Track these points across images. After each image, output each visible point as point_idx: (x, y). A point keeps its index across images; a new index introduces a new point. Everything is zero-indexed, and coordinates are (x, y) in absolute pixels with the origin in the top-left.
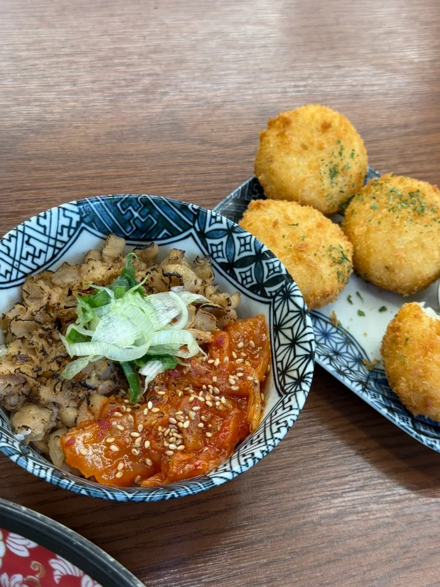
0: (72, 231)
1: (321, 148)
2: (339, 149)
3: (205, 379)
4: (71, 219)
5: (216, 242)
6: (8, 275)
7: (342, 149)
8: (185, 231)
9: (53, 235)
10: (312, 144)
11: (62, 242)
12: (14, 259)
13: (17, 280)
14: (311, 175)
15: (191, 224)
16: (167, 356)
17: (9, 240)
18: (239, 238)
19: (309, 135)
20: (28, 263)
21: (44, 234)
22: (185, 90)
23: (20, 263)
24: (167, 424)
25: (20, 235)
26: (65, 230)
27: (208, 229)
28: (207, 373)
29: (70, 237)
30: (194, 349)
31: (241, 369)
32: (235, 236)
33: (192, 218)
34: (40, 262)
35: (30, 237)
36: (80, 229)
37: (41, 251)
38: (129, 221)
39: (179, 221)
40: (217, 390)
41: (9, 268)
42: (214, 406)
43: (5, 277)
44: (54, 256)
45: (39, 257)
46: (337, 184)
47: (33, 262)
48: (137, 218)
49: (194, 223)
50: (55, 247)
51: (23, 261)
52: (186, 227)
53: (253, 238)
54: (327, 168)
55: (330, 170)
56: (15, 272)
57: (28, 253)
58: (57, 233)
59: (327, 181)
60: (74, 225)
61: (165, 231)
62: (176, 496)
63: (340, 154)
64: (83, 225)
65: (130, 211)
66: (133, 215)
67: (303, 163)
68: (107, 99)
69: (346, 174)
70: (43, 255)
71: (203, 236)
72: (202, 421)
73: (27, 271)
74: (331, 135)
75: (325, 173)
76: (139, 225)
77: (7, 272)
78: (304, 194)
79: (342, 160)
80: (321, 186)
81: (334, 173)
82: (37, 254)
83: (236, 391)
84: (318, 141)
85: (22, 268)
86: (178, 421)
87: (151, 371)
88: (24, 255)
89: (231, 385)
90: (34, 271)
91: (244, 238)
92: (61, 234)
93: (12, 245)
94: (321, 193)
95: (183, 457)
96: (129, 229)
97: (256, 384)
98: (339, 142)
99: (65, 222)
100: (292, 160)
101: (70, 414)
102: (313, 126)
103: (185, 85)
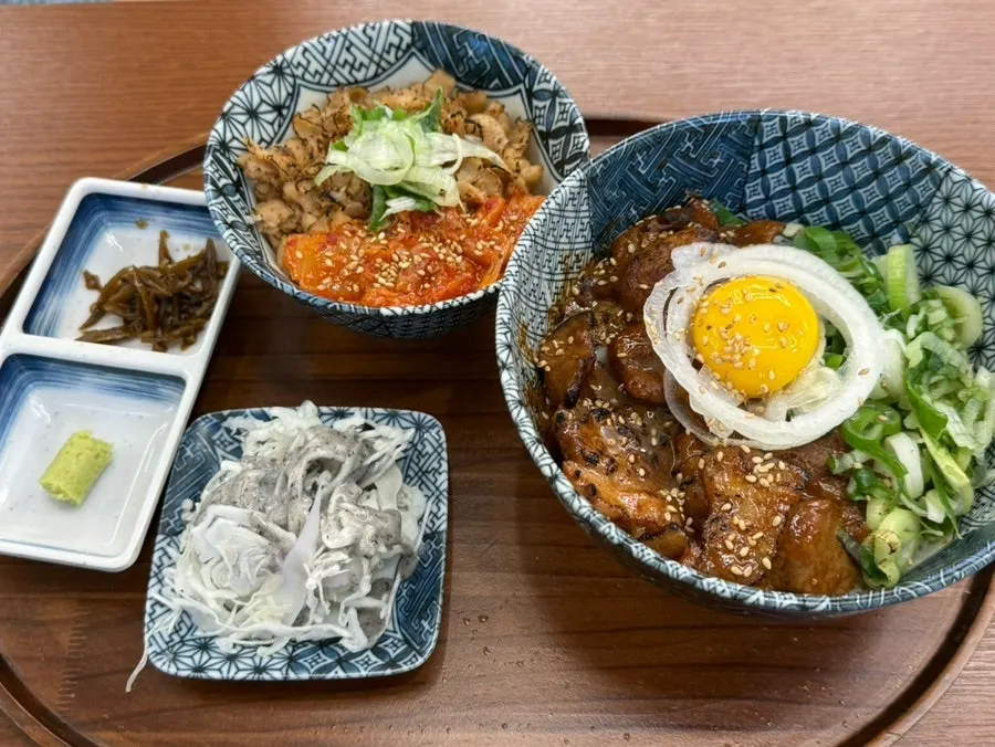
0: (400, 54)
3: (454, 235)
4: (401, 39)
5: (541, 104)
6: (318, 77)
8: (515, 84)
9: (379, 50)
11: (388, 62)
12: (328, 61)
13: (327, 85)
15: (522, 77)
16: (425, 199)
17: (328, 40)
18: (561, 104)
20: (345, 71)
21: (369, 46)
23: (334, 68)
24: (389, 260)
25: (341, 39)
26: (393, 50)
27: (536, 88)
28: (458, 229)
29: (397, 59)
30: (453, 199)
31: (496, 238)
32: (558, 100)
33: (524, 70)
34: (360, 76)
35: (352, 44)
36: (409, 53)
37: (361, 64)
38: (462, 59)
39: (511, 71)
40: (460, 249)
41: (321, 70)
42: (445, 261)
43: (314, 77)
44: (376, 75)
45: (359, 70)
47: (350, 73)
48: (471, 58)
49: (525, 76)
50: (378, 65)
51: (338, 67)
52: (517, 81)
53: (574, 106)
56: (326, 76)
57: (346, 62)
58: (384, 50)
60: (404, 46)
61: (496, 81)
62: (338, 308)
64: (413, 50)
65: (464, 47)
66: (467, 53)
70: (363, 70)
71: (531, 95)
72: (425, 270)
73: (342, 80)
76: (472, 66)
77: (317, 72)
82: (357, 65)
83: (479, 257)
85: (336, 75)
86: (400, 260)
87: (399, 205)
88: (341, 61)
89: (476, 249)
90: (349, 83)
91: (565, 104)
92: (388, 52)
93: (329, 46)
95: (384, 291)
96: (461, 68)
97: (500, 256)
99: (396, 41)
101: (309, 220)
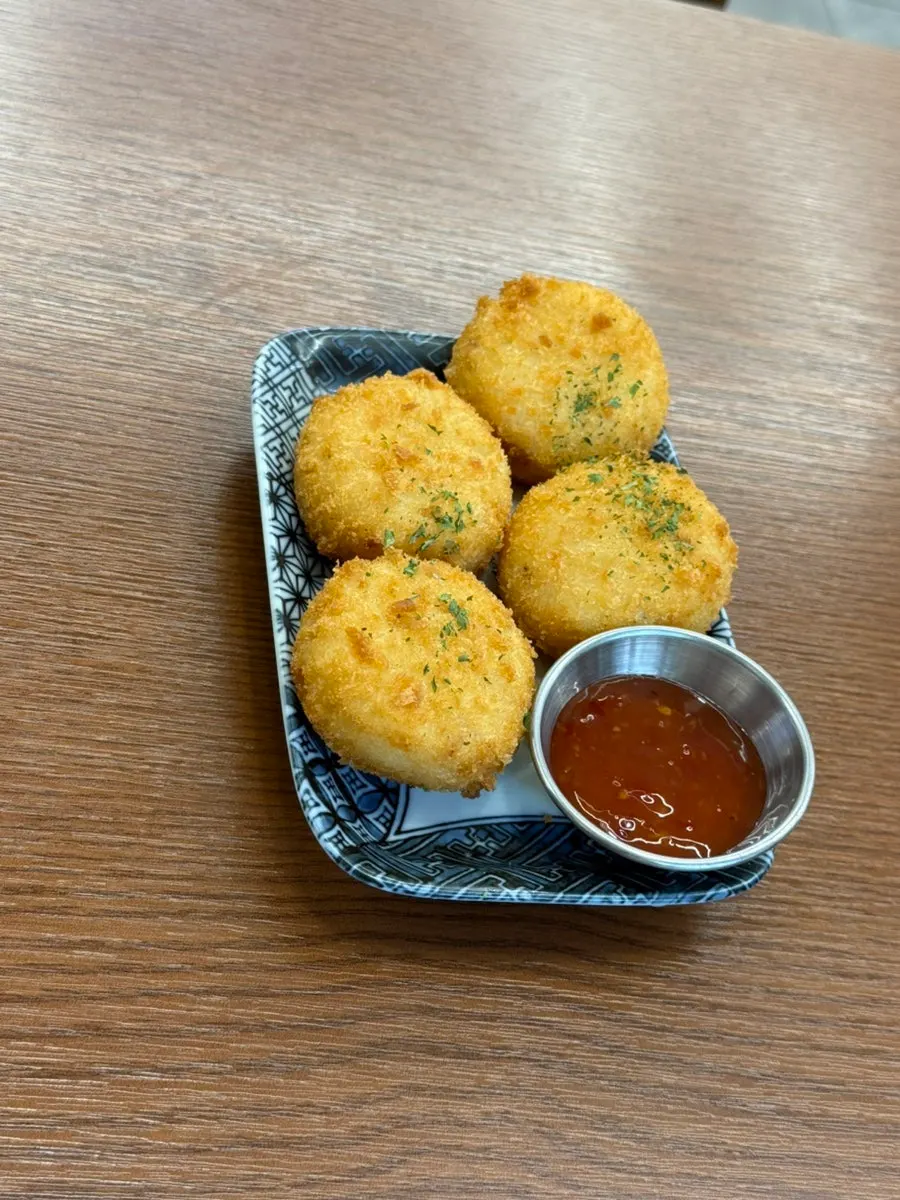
1: (576, 354)
2: (612, 370)
7: (617, 371)
10: (561, 340)
14: (538, 389)
19: (563, 325)
22: (239, 218)
46: (583, 425)
54: (575, 391)
55: (579, 396)
59: (565, 411)
63: (611, 378)
67: (531, 366)
68: (79, 193)
69: (608, 415)
74: (603, 340)
75: (567, 397)
78: (513, 418)
79: (609, 388)
80: (550, 414)
81: (584, 403)
84: (576, 340)
94: (545, 427)
98: (615, 356)
100: (512, 353)
102: (577, 314)
103: (244, 208)
